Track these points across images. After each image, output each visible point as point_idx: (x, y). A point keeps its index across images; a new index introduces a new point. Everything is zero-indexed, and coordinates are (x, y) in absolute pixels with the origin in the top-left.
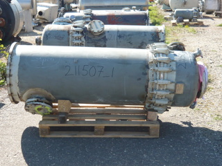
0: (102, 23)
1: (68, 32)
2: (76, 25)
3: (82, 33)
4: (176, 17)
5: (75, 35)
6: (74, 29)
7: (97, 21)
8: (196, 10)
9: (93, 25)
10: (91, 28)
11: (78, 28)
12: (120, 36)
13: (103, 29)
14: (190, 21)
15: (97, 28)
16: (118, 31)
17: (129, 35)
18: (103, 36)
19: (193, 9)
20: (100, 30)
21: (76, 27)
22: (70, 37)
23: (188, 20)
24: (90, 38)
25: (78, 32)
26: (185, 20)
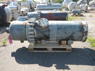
0: (47, 20)
1: (25, 26)
2: (30, 21)
3: (34, 27)
4: (73, 13)
5: (30, 29)
6: (29, 24)
7: (44, 19)
8: (80, 10)
9: (41, 21)
10: (40, 23)
11: (31, 24)
12: (59, 29)
13: (48, 24)
14: (78, 14)
15: (44, 23)
16: (57, 25)
17: (64, 28)
18: (48, 29)
19: (79, 10)
20: (46, 25)
21: (30, 23)
22: (27, 30)
23: (77, 14)
24: (39, 30)
25: (31, 26)
26: (76, 14)
